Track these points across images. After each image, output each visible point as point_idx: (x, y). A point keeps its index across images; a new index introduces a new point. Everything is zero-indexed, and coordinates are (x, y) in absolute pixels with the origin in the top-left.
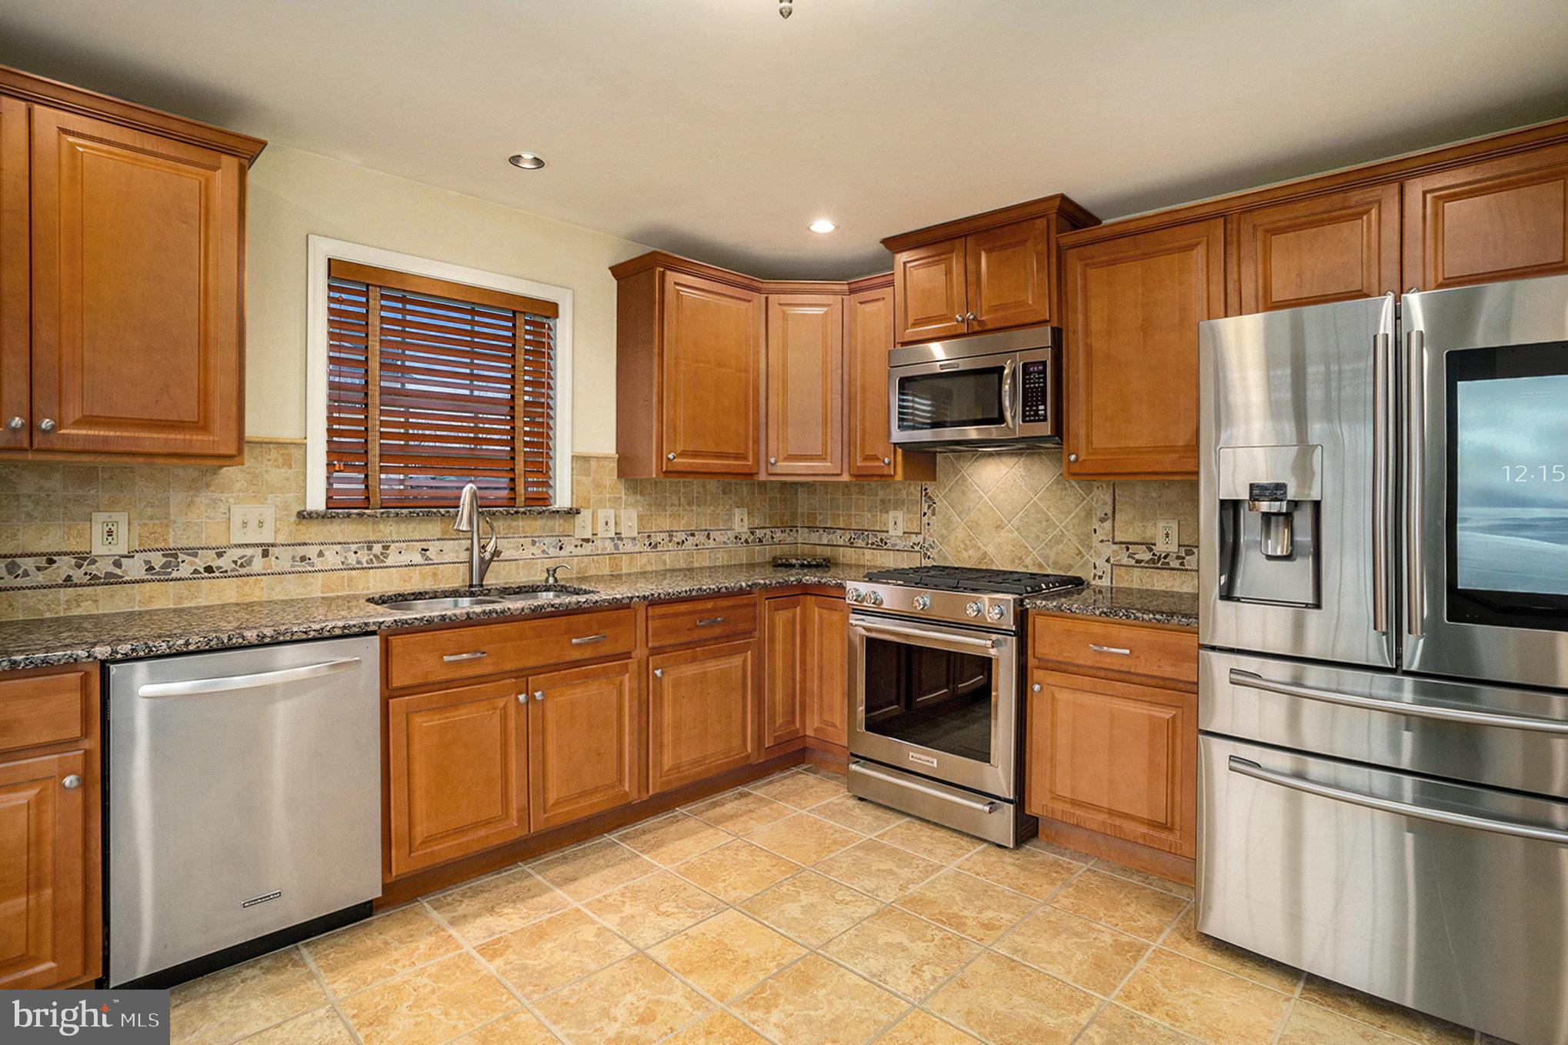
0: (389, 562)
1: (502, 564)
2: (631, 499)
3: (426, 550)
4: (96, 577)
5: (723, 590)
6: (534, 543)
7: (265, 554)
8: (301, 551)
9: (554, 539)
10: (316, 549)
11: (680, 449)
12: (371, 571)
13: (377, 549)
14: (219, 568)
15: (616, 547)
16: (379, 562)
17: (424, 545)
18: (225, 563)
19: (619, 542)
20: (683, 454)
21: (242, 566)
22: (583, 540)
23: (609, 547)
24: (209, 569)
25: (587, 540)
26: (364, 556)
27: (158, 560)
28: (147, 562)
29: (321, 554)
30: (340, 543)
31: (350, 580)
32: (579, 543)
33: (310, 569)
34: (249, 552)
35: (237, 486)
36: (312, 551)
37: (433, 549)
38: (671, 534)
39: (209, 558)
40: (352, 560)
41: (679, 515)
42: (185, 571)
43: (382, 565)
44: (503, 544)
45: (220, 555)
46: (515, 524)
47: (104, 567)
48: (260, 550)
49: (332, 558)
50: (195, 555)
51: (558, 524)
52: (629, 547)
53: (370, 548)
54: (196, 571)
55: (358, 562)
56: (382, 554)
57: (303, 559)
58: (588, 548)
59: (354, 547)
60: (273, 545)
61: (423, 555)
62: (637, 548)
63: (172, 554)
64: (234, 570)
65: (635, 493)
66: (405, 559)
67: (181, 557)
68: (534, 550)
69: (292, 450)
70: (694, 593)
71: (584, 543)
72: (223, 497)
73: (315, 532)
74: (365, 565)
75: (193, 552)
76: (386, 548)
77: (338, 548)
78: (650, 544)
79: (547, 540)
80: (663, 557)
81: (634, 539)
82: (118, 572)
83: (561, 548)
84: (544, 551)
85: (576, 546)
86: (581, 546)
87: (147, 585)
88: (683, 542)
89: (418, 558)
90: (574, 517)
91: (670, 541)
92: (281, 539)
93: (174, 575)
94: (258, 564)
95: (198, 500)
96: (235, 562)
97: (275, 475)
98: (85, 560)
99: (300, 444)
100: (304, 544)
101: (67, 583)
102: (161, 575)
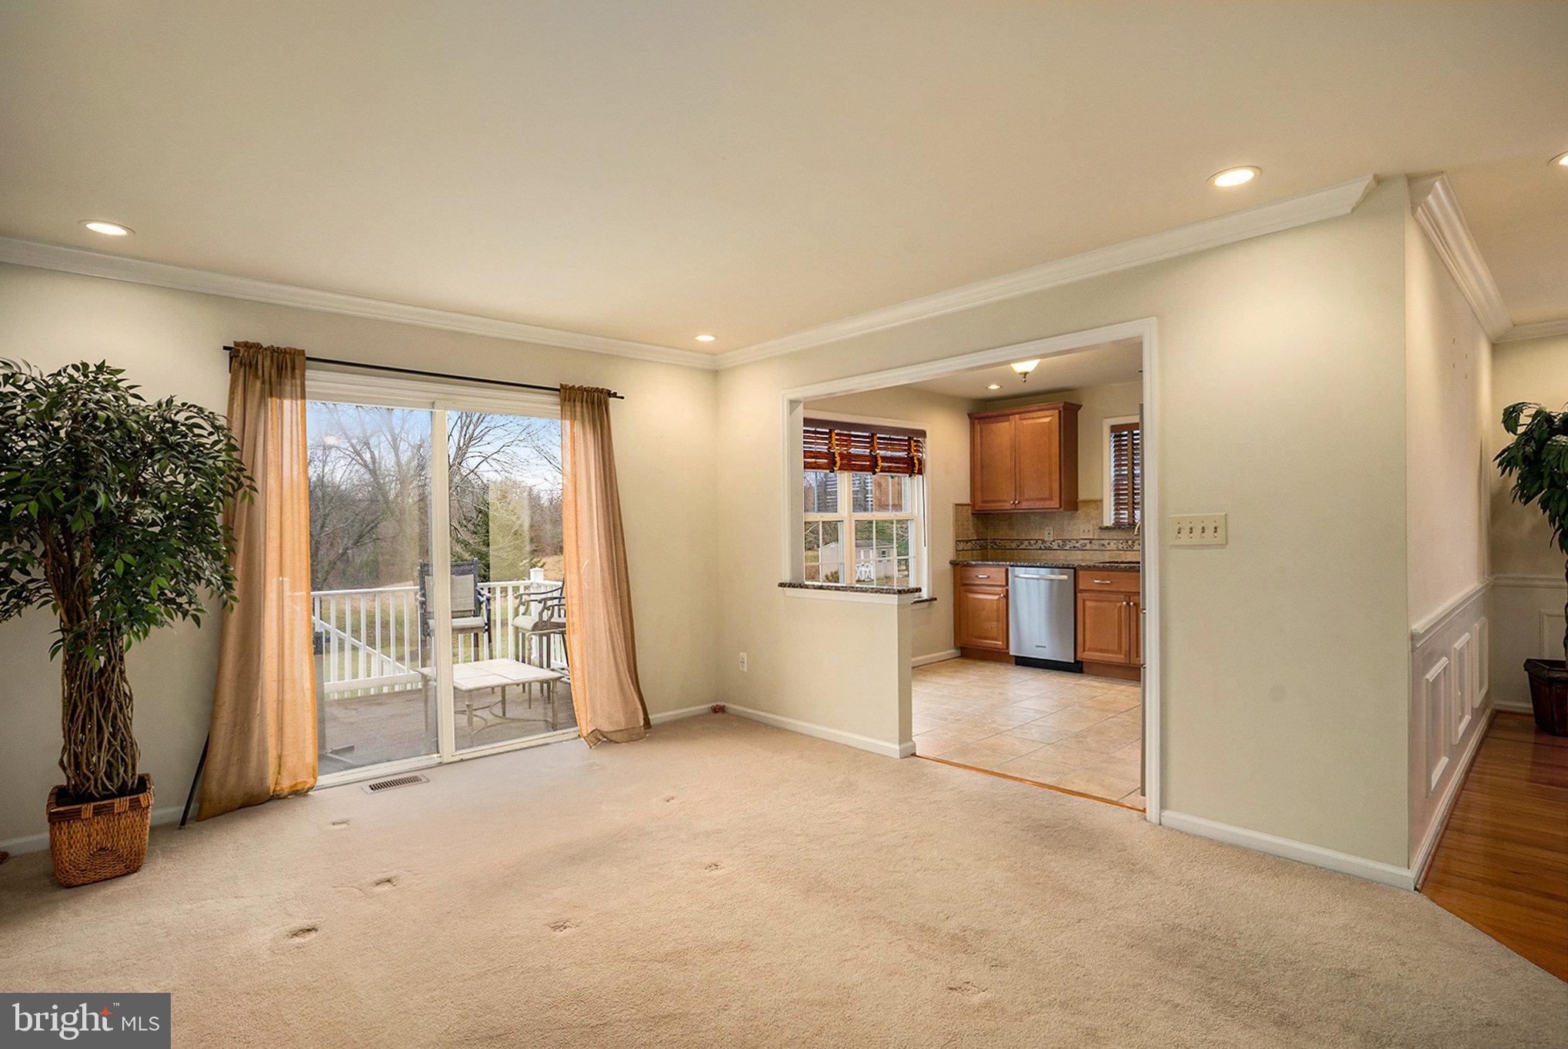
0: (1134, 549)
4: (1046, 548)
7: (1091, 543)
8: (1103, 542)
10: (1107, 541)
12: (1128, 552)
13: (1130, 542)
14: (1077, 547)
18: (1078, 545)
21: (1083, 546)
24: (1074, 547)
26: (1125, 546)
27: (1061, 542)
28: (1058, 544)
29: (1109, 544)
31: (1120, 555)
33: (1105, 549)
34: (1086, 541)
35: (1082, 518)
36: (1106, 542)
39: (1073, 543)
40: (1120, 547)
42: (1068, 547)
43: (1132, 550)
45: (1077, 542)
47: (1048, 545)
48: (1088, 541)
49: (1113, 545)
53: (1127, 542)
54: (1070, 548)
55: (1123, 548)
56: (1132, 545)
57: (1103, 545)
60: (1093, 539)
63: (1064, 541)
64: (1081, 548)
67: (1067, 542)
69: (1098, 503)
72: (1078, 521)
73: (1106, 535)
74: (1125, 549)
75: (1070, 541)
76: (1133, 542)
77: (1115, 541)
82: (1051, 546)
87: (1058, 551)
92: (1095, 537)
93: (1065, 548)
94: (1088, 546)
95: (1071, 522)
97: (1094, 513)
98: (1044, 541)
99: (1101, 501)
100: (1103, 539)
101: (1040, 549)
102: (1061, 548)
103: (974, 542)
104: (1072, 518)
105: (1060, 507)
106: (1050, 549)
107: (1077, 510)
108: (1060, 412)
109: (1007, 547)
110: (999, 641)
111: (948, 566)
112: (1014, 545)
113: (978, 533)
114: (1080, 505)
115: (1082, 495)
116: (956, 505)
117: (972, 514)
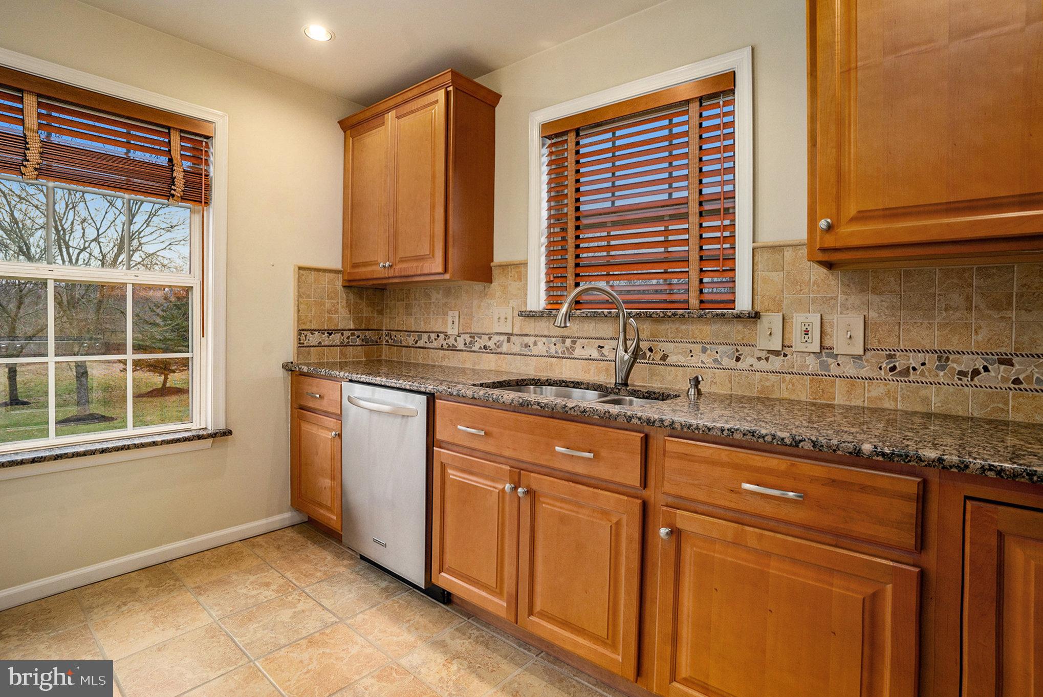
0: (575, 354)
1: (669, 368)
2: (854, 299)
3: (602, 347)
4: (449, 346)
5: (807, 446)
6: (704, 350)
7: (509, 341)
8: (526, 339)
9: (731, 347)
10: (533, 339)
11: (852, 209)
12: (564, 360)
13: (568, 341)
14: (489, 347)
15: (824, 366)
16: (568, 355)
17: (601, 343)
18: (491, 344)
19: (830, 360)
20: (862, 217)
21: (498, 347)
22: (769, 352)
23: (812, 364)
24: (485, 347)
25: (776, 353)
26: (560, 348)
27: (468, 340)
28: (465, 340)
29: (535, 343)
30: (545, 336)
31: (551, 365)
32: (763, 355)
33: (529, 353)
34: (502, 338)
35: (497, 294)
36: (531, 341)
37: (609, 345)
38: (943, 357)
39: (484, 341)
40: (553, 351)
41: (967, 326)
42: (476, 348)
43: (570, 356)
44: (668, 347)
45: (489, 339)
46: (684, 327)
47: (451, 341)
48: (506, 337)
49: (541, 347)
50: (480, 338)
51: (736, 331)
52: (850, 369)
53: (564, 342)
54: (480, 348)
55: (556, 352)
56: (571, 347)
57: (527, 346)
58: (776, 363)
59: (554, 340)
60: (512, 334)
61: (599, 352)
62: (864, 373)
63: (473, 336)
64: (495, 349)
65: (862, 291)
66: (585, 353)
67: (476, 339)
68: (704, 357)
69: (519, 267)
70: (738, 436)
71: (772, 357)
72: (492, 302)
73: (531, 327)
74: (561, 355)
75: (480, 335)
76: (574, 342)
77: (544, 339)
78: (893, 369)
79: (721, 348)
80: (924, 392)
81: (859, 357)
82: (456, 344)
83: (738, 359)
84: (716, 361)
85: (759, 359)
86: (767, 359)
87: (464, 353)
88: (976, 373)
89: (595, 354)
90: (755, 323)
91: (942, 368)
92: (515, 331)
93: (473, 349)
94: (505, 347)
95: (482, 304)
96: (495, 344)
97: (514, 286)
98: (447, 336)
99: (525, 264)
100: (527, 335)
101: (442, 348)
102: (468, 348)
103: (346, 334)
104: (484, 295)
105: (446, 270)
106: (453, 349)
107: (491, 282)
108: (447, 94)
109: (404, 344)
110: (333, 512)
111: (280, 373)
112: (411, 341)
113: (358, 319)
114: (496, 273)
115: (500, 255)
116: (300, 268)
117: (344, 287)
